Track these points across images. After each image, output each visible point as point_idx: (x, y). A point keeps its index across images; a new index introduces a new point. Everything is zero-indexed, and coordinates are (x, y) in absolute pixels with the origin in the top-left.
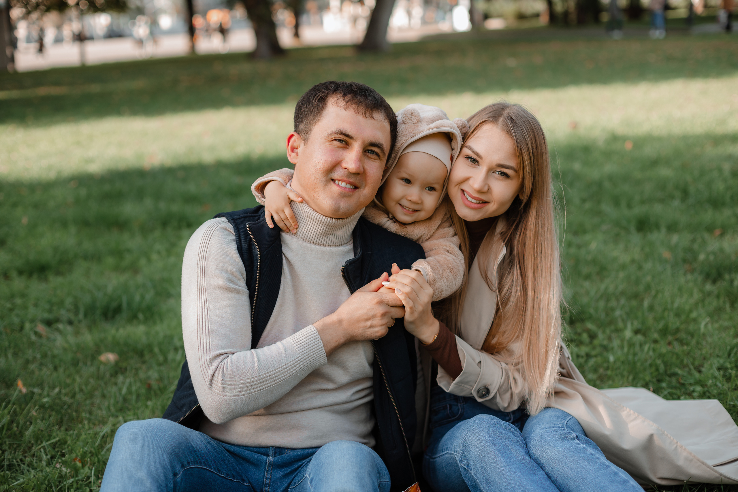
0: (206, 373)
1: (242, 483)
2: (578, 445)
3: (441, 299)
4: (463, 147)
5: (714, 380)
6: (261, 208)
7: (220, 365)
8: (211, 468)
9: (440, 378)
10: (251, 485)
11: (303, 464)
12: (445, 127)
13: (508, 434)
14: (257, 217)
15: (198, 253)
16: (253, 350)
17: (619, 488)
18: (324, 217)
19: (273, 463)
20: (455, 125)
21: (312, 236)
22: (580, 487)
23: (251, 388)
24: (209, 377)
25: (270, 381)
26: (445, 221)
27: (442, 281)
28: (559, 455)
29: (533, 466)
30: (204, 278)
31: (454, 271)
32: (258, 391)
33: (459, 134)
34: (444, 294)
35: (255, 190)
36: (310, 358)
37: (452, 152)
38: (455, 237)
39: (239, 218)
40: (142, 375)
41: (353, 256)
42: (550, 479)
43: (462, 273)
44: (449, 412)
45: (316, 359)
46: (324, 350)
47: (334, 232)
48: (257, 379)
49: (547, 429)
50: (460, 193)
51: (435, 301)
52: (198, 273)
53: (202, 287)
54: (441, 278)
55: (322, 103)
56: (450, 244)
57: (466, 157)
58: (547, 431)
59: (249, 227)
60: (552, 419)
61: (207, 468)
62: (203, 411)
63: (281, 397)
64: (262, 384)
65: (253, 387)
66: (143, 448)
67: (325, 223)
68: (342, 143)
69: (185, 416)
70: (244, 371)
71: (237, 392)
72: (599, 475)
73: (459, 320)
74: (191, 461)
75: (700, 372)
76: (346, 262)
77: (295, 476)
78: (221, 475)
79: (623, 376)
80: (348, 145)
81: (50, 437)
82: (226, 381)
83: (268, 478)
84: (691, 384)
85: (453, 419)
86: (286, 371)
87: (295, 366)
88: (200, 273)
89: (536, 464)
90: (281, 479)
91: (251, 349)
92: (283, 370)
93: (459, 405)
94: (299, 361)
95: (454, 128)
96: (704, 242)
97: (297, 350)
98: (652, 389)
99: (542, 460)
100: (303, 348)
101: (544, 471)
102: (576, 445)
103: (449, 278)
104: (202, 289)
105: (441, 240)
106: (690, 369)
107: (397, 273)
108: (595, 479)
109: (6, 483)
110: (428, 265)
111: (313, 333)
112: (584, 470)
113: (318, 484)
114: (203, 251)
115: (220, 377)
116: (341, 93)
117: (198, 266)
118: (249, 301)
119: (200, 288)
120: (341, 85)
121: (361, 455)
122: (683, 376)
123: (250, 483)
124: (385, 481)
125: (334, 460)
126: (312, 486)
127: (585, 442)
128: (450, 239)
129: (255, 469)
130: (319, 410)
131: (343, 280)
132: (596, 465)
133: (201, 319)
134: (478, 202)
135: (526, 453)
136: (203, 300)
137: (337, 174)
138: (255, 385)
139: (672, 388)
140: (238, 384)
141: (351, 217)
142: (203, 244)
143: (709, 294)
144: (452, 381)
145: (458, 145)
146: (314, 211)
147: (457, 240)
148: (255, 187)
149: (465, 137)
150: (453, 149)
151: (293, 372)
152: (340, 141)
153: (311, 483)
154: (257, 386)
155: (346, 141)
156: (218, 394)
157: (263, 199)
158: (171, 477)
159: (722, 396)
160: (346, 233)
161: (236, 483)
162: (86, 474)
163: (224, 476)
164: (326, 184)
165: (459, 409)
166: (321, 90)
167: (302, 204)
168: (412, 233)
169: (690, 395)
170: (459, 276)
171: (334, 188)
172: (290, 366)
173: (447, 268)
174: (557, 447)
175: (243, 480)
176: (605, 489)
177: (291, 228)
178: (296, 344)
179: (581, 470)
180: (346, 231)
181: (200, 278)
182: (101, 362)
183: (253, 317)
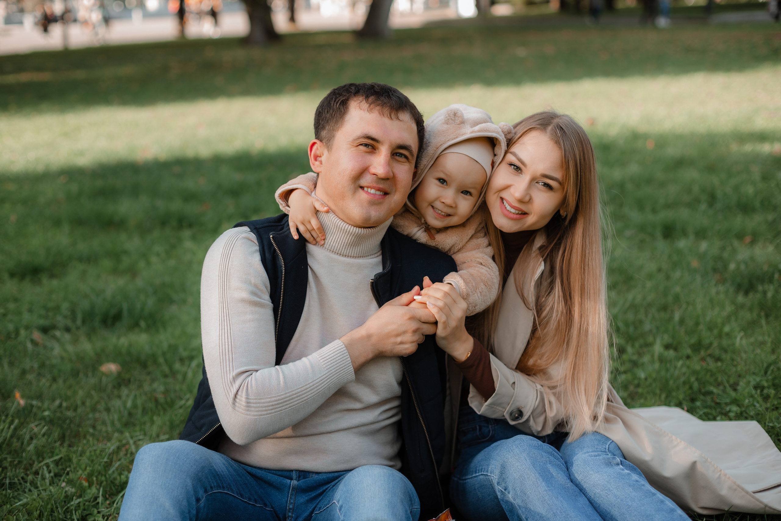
0: (229, 392)
1: (264, 508)
2: (622, 471)
3: (475, 313)
4: (507, 153)
5: (751, 400)
6: (285, 216)
7: (243, 383)
8: (233, 492)
9: (471, 397)
10: (273, 509)
11: (328, 488)
12: (489, 131)
13: (550, 457)
14: (281, 227)
15: (219, 264)
16: (277, 367)
17: (666, 517)
18: (353, 227)
19: (297, 487)
20: (500, 130)
21: (339, 246)
22: (625, 515)
23: (277, 406)
24: (232, 395)
25: (297, 399)
26: (479, 231)
27: (476, 295)
28: (603, 480)
29: (575, 491)
30: (226, 290)
31: (488, 284)
32: (284, 409)
33: (503, 139)
34: (479, 309)
35: (279, 198)
36: (337, 374)
37: (494, 158)
38: (488, 247)
39: (262, 228)
40: (146, 387)
41: (382, 269)
42: (593, 505)
43: (497, 286)
44: (478, 433)
45: (344, 375)
46: (352, 366)
47: (362, 243)
48: (283, 397)
49: (590, 454)
50: (499, 201)
51: (469, 316)
52: (220, 285)
53: (224, 300)
54: (474, 292)
55: (344, 107)
56: (484, 256)
57: (509, 163)
58: (590, 455)
59: (273, 237)
60: (593, 442)
61: (230, 493)
62: (225, 431)
63: (307, 416)
64: (288, 403)
65: (279, 406)
66: (165, 471)
67: (353, 233)
68: (368, 147)
69: (204, 436)
70: (269, 389)
71: (262, 411)
72: (644, 503)
73: (492, 336)
74: (214, 486)
75: (735, 390)
76: (375, 275)
77: (320, 501)
78: (243, 500)
79: (655, 394)
80: (375, 150)
81: (52, 453)
82: (251, 399)
83: (292, 503)
84: (727, 404)
85: (483, 440)
86: (313, 389)
87: (322, 383)
88: (221, 286)
89: (578, 490)
90: (305, 504)
91: (275, 366)
92: (310, 387)
93: (490, 426)
94: (326, 378)
95: (498, 133)
96: (734, 251)
97: (324, 366)
98: (686, 408)
99: (585, 486)
100: (330, 364)
101: (586, 497)
102: (621, 471)
103: (483, 291)
104: (224, 302)
105: (474, 252)
106: (725, 387)
107: (429, 286)
108: (640, 506)
109: (8, 503)
110: (460, 279)
111: (340, 348)
112: (628, 498)
113: (348, 512)
114: (225, 262)
115: (244, 395)
116: (363, 95)
117: (220, 278)
118: (273, 315)
119: (222, 301)
120: (362, 86)
121: (393, 481)
122: (718, 395)
123: (272, 507)
124: (416, 508)
125: (365, 487)
126: (342, 514)
127: (629, 468)
128: (483, 250)
129: (278, 493)
130: (346, 432)
131: (372, 295)
132: (641, 493)
133: (223, 334)
134: (517, 212)
135: (568, 477)
136: (225, 314)
137: (366, 180)
138: (281, 403)
139: (706, 407)
140: (263, 403)
141: (380, 226)
142: (225, 255)
143: (742, 306)
144: (484, 401)
145: (501, 151)
146: (342, 221)
147: (491, 251)
148: (279, 194)
149: (510, 143)
150: (495, 155)
151: (320, 390)
152: (366, 145)
153: (340, 510)
154: (284, 404)
155: (372, 145)
156: (243, 413)
157: (287, 208)
158: (194, 503)
159: (760, 417)
160: (374, 244)
161: (259, 508)
162: (93, 494)
163: (246, 500)
164: (355, 192)
165: (489, 431)
166: (341, 93)
167: (329, 214)
168: (444, 243)
169: (726, 416)
170: (494, 289)
171: (363, 196)
172: (317, 383)
173: (481, 281)
174: (600, 472)
175: (265, 505)
176: (651, 517)
177: (318, 240)
178: (323, 360)
179: (626, 497)
180: (374, 242)
181: (221, 291)
182: (103, 374)
183: (277, 332)
